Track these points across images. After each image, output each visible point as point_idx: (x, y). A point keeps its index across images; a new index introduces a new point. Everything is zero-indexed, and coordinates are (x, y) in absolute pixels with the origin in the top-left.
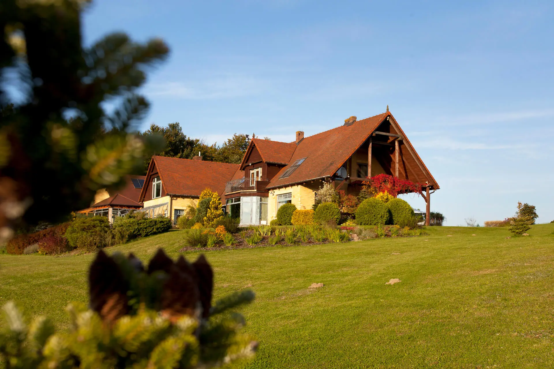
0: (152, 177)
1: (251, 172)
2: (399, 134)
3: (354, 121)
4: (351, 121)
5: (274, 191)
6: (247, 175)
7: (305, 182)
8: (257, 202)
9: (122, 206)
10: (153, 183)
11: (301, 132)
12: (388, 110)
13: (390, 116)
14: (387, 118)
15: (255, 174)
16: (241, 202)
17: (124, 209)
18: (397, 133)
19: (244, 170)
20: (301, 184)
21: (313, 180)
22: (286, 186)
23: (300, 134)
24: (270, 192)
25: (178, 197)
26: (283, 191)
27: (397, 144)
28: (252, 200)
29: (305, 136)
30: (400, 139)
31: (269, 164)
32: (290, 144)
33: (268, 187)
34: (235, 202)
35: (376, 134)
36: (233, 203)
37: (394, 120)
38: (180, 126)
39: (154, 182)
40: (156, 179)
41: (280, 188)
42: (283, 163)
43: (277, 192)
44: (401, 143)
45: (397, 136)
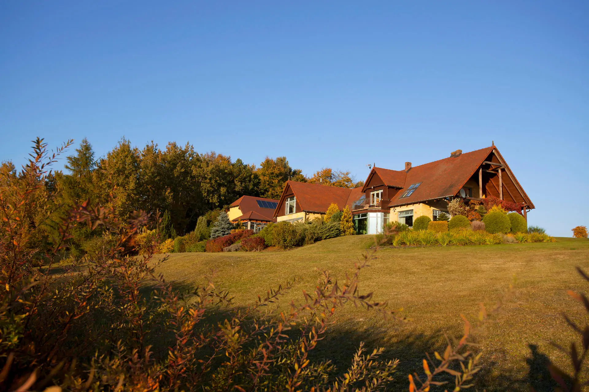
0: (286, 197)
1: (372, 193)
2: (502, 163)
3: (461, 154)
4: (458, 154)
5: (395, 208)
6: (368, 196)
7: (428, 201)
8: (382, 217)
9: (257, 220)
10: (286, 203)
11: (409, 163)
12: (493, 144)
13: (495, 149)
14: (493, 151)
15: (375, 195)
16: (368, 217)
17: (258, 222)
18: (500, 163)
19: (365, 192)
20: (424, 202)
21: (436, 199)
22: (408, 205)
23: (408, 164)
24: (392, 209)
25: (309, 212)
26: (404, 208)
27: (500, 171)
28: (377, 215)
29: (413, 166)
30: (502, 167)
31: (390, 187)
32: (401, 172)
33: (390, 205)
34: (362, 217)
35: (486, 164)
36: (360, 218)
37: (498, 152)
38: (287, 160)
39: (287, 201)
40: (289, 199)
41: (401, 206)
42: (400, 187)
43: (399, 209)
44: (503, 170)
45: (500, 165)
